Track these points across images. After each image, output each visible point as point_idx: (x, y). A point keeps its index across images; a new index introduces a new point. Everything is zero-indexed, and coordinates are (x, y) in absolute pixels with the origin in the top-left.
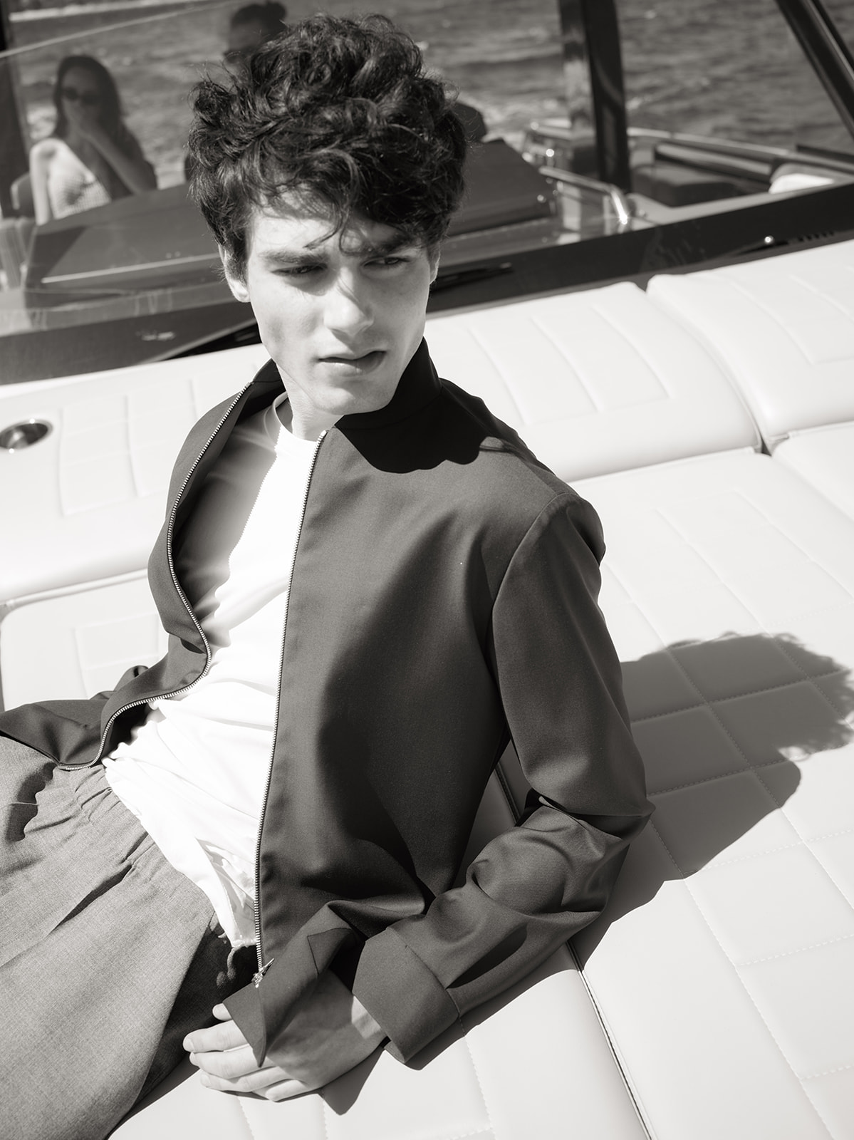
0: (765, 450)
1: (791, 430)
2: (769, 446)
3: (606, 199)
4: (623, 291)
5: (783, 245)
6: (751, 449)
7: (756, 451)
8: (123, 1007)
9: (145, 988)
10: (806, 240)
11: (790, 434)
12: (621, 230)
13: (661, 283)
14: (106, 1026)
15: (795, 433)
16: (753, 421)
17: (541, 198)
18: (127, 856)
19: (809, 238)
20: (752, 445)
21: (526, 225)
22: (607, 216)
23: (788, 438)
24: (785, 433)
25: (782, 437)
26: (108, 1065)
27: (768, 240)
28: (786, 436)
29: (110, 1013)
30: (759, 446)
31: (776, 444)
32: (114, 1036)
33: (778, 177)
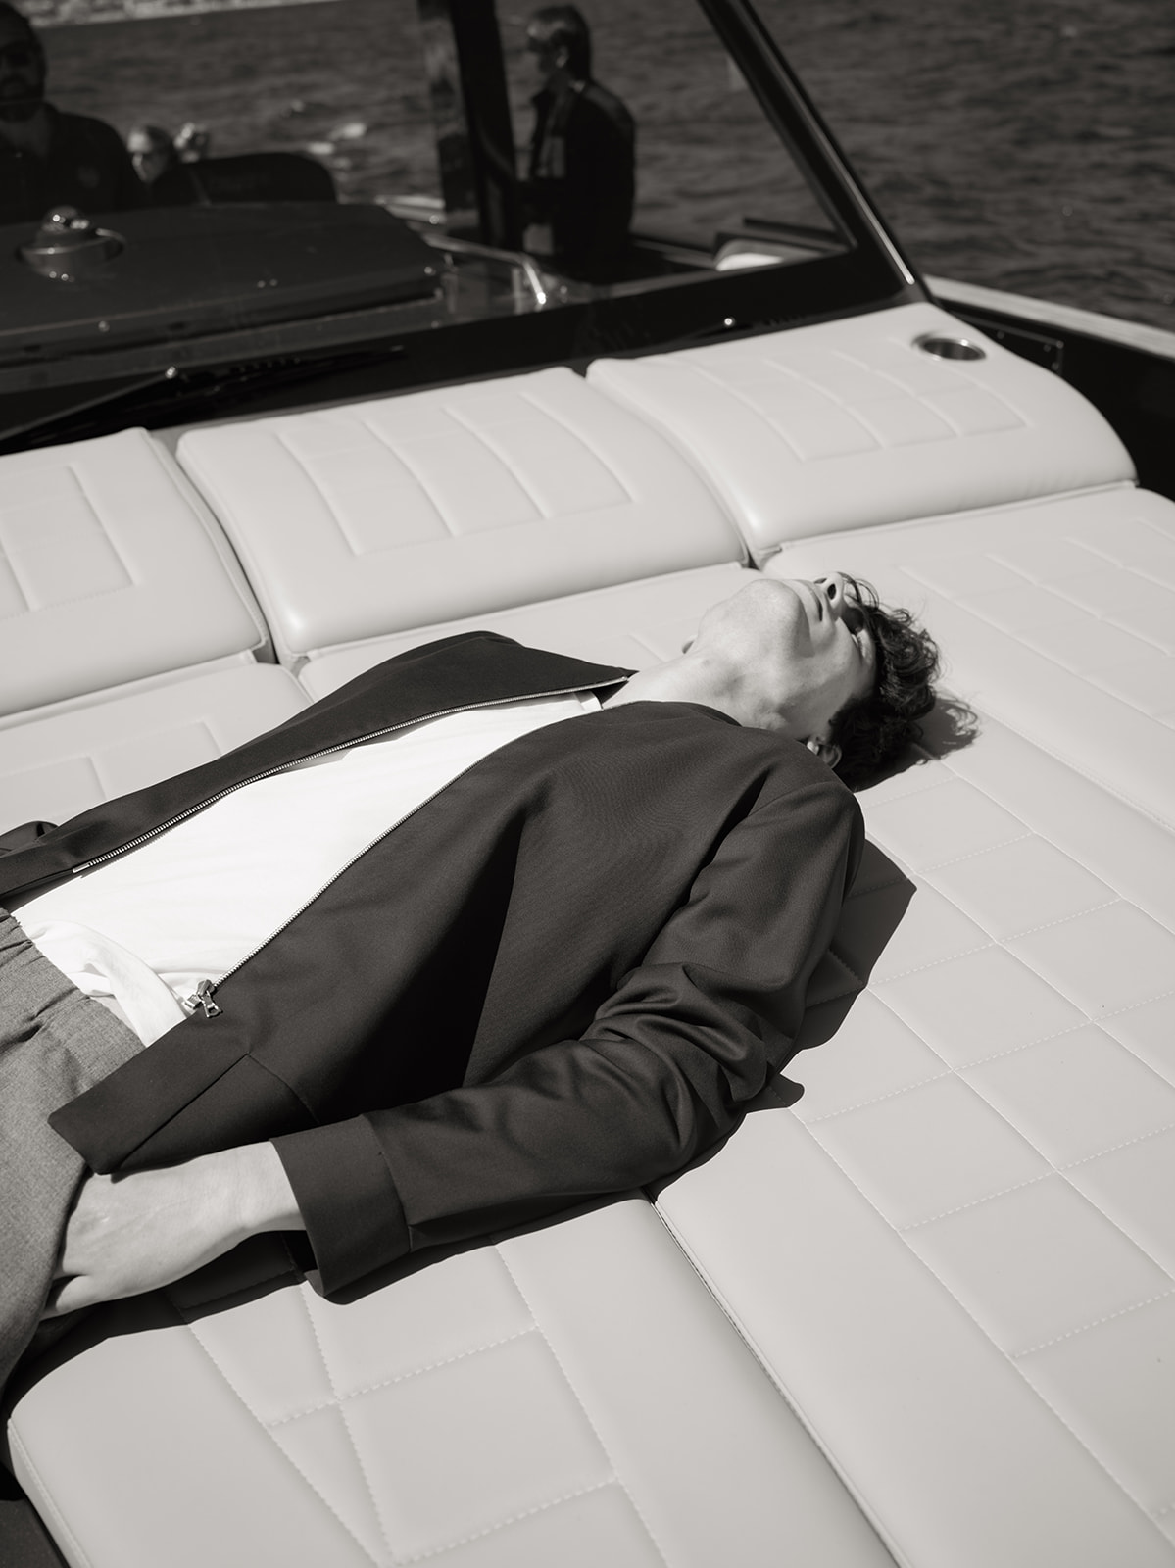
0: (752, 565)
1: (785, 540)
2: (757, 559)
3: (516, 273)
4: (558, 377)
5: (745, 329)
6: (736, 565)
7: (743, 566)
8: (31, 1209)
9: (57, 1180)
10: (774, 325)
11: (783, 545)
12: (538, 308)
13: (602, 369)
14: (9, 1236)
15: (788, 544)
16: (734, 530)
17: (429, 271)
18: (39, 1013)
19: (778, 322)
20: (738, 560)
21: (411, 305)
22: (518, 294)
23: (781, 550)
24: (776, 545)
25: (773, 550)
26: (17, 1288)
27: (728, 322)
28: (778, 549)
29: (14, 1218)
30: (746, 561)
31: (766, 559)
32: (21, 1249)
33: (723, 258)
